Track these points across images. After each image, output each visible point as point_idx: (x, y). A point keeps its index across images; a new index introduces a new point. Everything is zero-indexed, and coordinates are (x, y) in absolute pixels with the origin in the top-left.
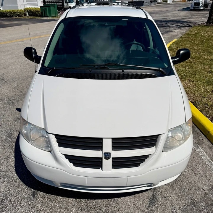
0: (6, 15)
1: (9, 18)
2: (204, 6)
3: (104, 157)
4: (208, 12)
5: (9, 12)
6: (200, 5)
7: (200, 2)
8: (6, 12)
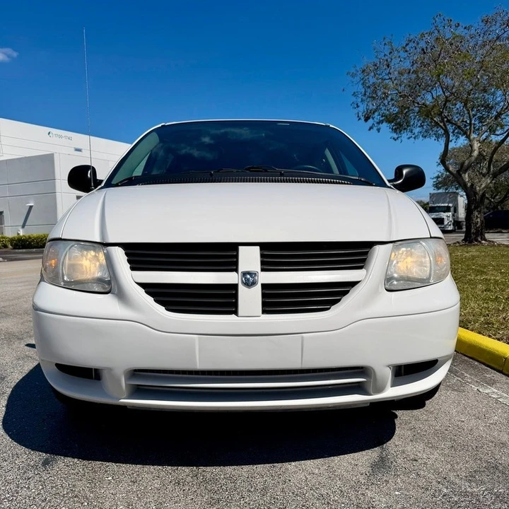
0: (30, 243)
1: (34, 250)
2: (453, 225)
3: (242, 281)
4: (464, 235)
5: (38, 238)
6: (446, 223)
7: (445, 217)
8: (30, 238)
